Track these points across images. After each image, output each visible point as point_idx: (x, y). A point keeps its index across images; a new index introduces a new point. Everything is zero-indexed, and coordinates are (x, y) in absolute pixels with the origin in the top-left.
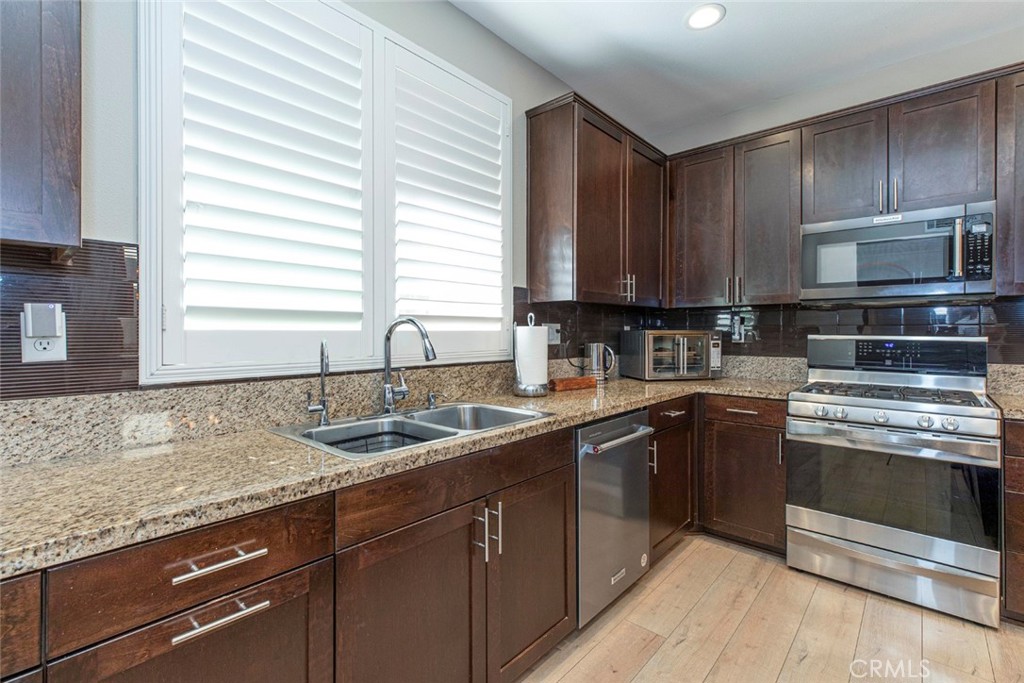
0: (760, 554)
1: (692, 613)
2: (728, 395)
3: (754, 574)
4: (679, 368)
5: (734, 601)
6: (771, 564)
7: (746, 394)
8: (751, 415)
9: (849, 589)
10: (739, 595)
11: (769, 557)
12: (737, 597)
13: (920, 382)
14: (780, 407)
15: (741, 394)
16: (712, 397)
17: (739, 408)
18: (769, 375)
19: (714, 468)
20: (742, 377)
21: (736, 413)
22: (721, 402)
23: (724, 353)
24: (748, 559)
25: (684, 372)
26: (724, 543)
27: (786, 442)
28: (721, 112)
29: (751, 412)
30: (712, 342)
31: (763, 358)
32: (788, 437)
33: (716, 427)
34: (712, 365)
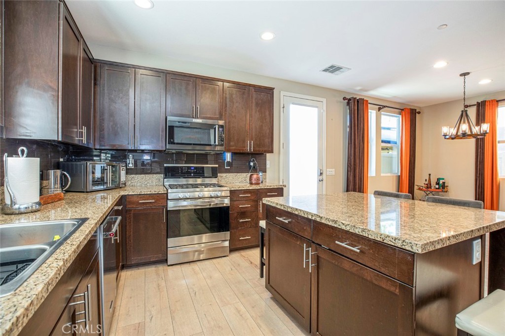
0: (154, 266)
1: (146, 304)
2: (140, 194)
3: (158, 274)
4: (107, 183)
5: (159, 289)
6: (161, 268)
7: (149, 193)
8: (151, 202)
9: (191, 263)
10: (159, 286)
11: (158, 266)
12: (159, 287)
13: (196, 181)
14: (165, 197)
15: (146, 193)
16: (130, 196)
17: (145, 200)
18: (146, 183)
19: (132, 233)
20: (132, 185)
21: (143, 203)
22: (135, 199)
23: (127, 173)
24: (151, 270)
25: (110, 185)
26: (136, 268)
27: (167, 211)
28: (122, 48)
29: (151, 201)
30: (122, 168)
31: (143, 175)
32: (168, 209)
33: (132, 212)
34: (122, 180)
